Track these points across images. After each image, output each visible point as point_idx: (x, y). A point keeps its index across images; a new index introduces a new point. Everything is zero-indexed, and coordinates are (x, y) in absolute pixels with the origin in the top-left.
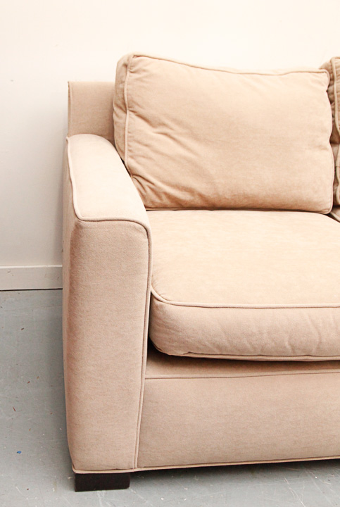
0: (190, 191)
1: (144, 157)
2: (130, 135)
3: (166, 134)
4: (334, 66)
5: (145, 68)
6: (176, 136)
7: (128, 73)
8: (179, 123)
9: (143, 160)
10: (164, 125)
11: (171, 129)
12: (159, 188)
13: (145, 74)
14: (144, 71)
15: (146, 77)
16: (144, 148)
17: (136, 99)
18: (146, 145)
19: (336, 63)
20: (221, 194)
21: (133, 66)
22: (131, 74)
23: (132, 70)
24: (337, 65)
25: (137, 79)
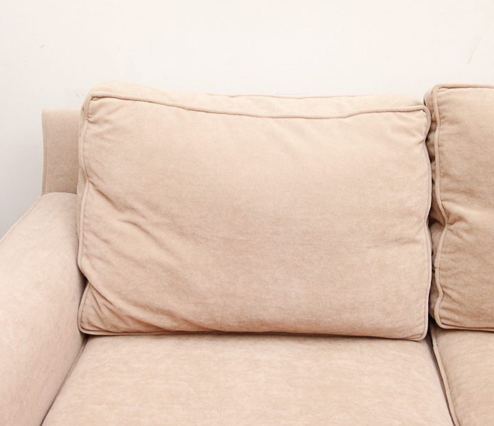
0: (170, 314)
1: (100, 258)
2: (86, 221)
3: (135, 224)
4: (435, 101)
5: (108, 117)
6: (149, 228)
7: (86, 123)
8: (155, 208)
9: (99, 264)
10: (132, 209)
11: (143, 217)
12: (120, 310)
13: (107, 127)
14: (106, 121)
15: (109, 131)
16: (103, 245)
17: (94, 166)
18: (106, 241)
19: (439, 97)
20: (219, 320)
21: (93, 113)
22: (90, 125)
23: (91, 120)
24: (441, 100)
25: (96, 135)
